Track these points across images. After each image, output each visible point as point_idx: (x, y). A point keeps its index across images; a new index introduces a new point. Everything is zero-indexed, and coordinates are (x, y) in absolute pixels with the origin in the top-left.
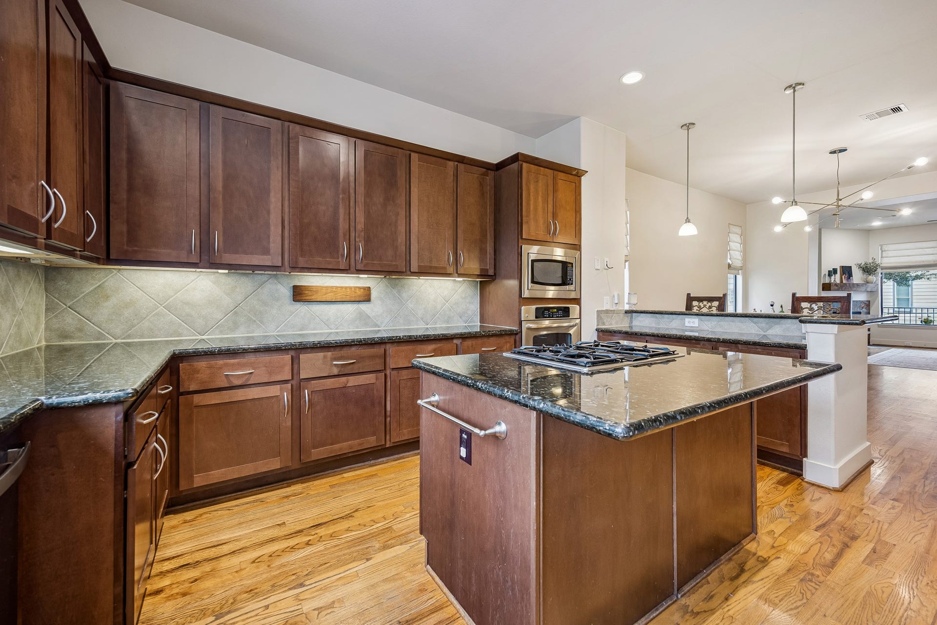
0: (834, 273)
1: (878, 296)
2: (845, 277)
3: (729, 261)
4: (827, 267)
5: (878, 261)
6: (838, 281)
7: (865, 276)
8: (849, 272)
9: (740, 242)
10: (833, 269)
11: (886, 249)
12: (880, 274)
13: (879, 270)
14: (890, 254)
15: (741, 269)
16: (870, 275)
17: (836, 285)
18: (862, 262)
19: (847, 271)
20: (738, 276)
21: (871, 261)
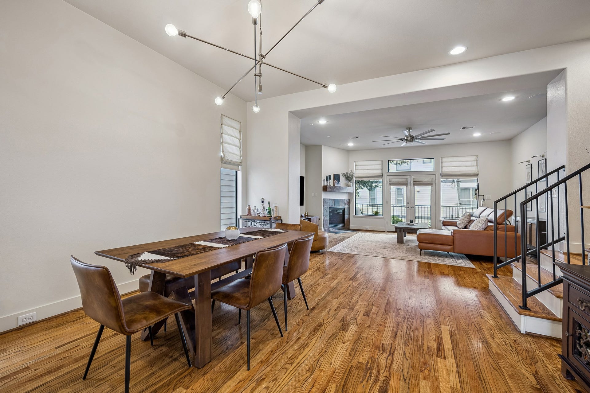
0: (329, 179)
1: (353, 196)
2: (336, 182)
3: (222, 154)
4: (325, 174)
5: (354, 172)
6: (332, 185)
7: (347, 182)
8: (338, 179)
9: (239, 137)
10: (329, 175)
11: (357, 164)
12: (354, 181)
13: (354, 179)
14: (359, 167)
15: (241, 165)
16: (349, 181)
17: (330, 187)
18: (345, 172)
19: (337, 178)
20: (238, 172)
21: (350, 172)
